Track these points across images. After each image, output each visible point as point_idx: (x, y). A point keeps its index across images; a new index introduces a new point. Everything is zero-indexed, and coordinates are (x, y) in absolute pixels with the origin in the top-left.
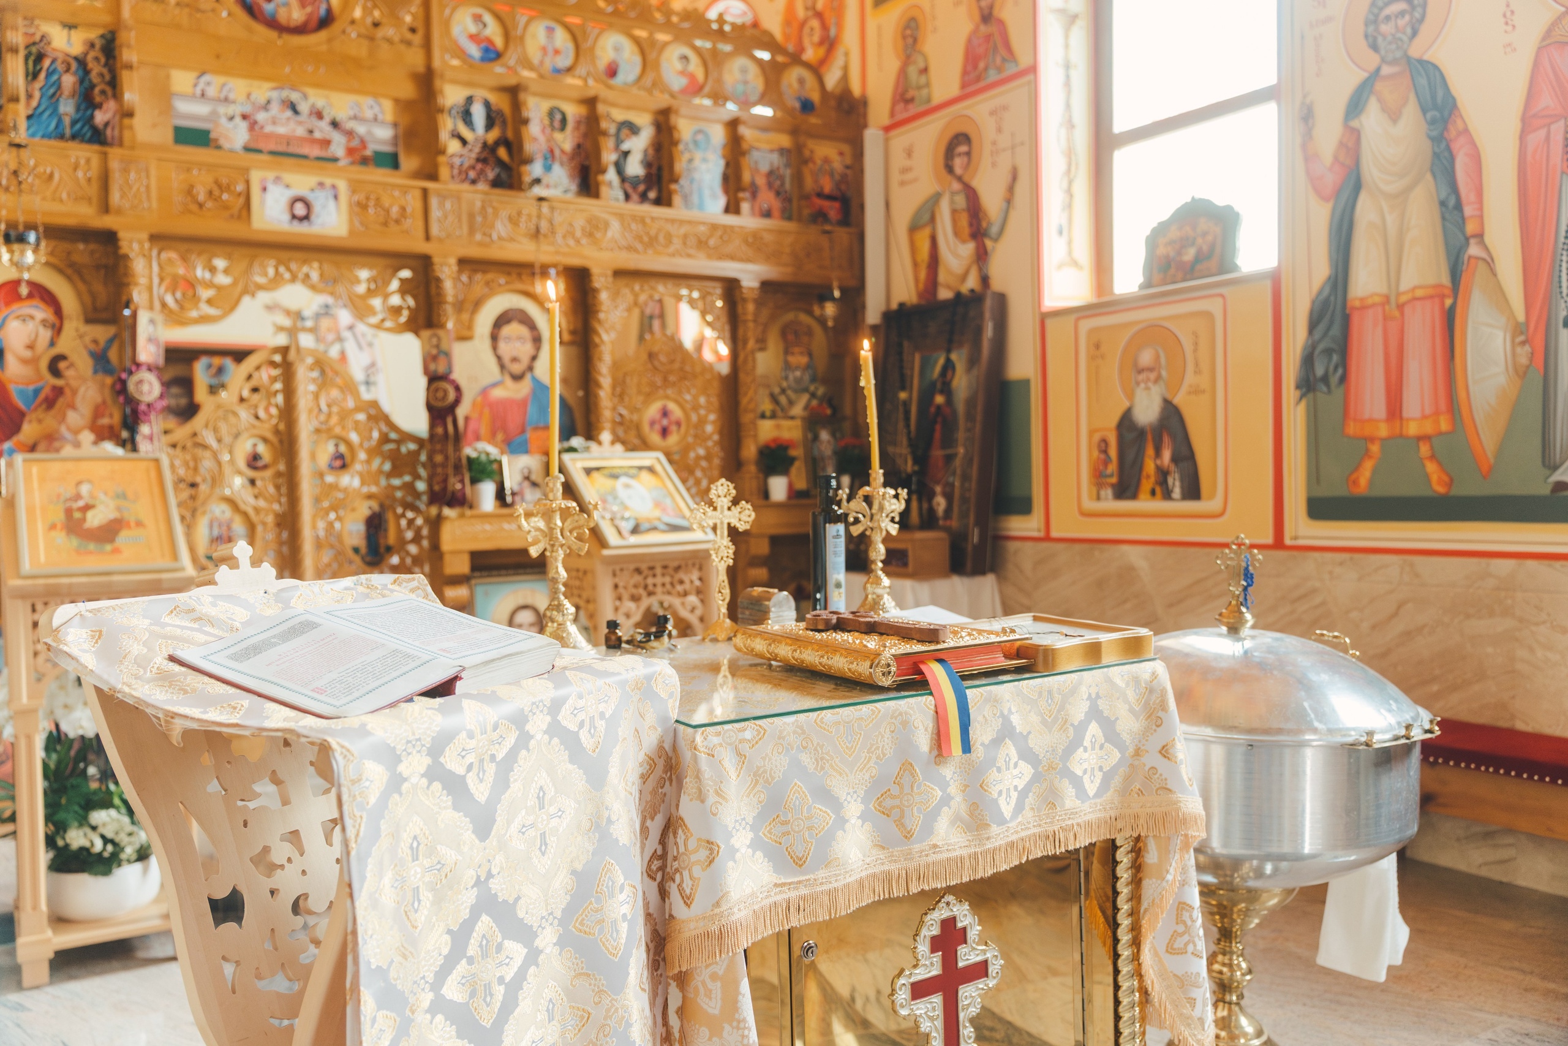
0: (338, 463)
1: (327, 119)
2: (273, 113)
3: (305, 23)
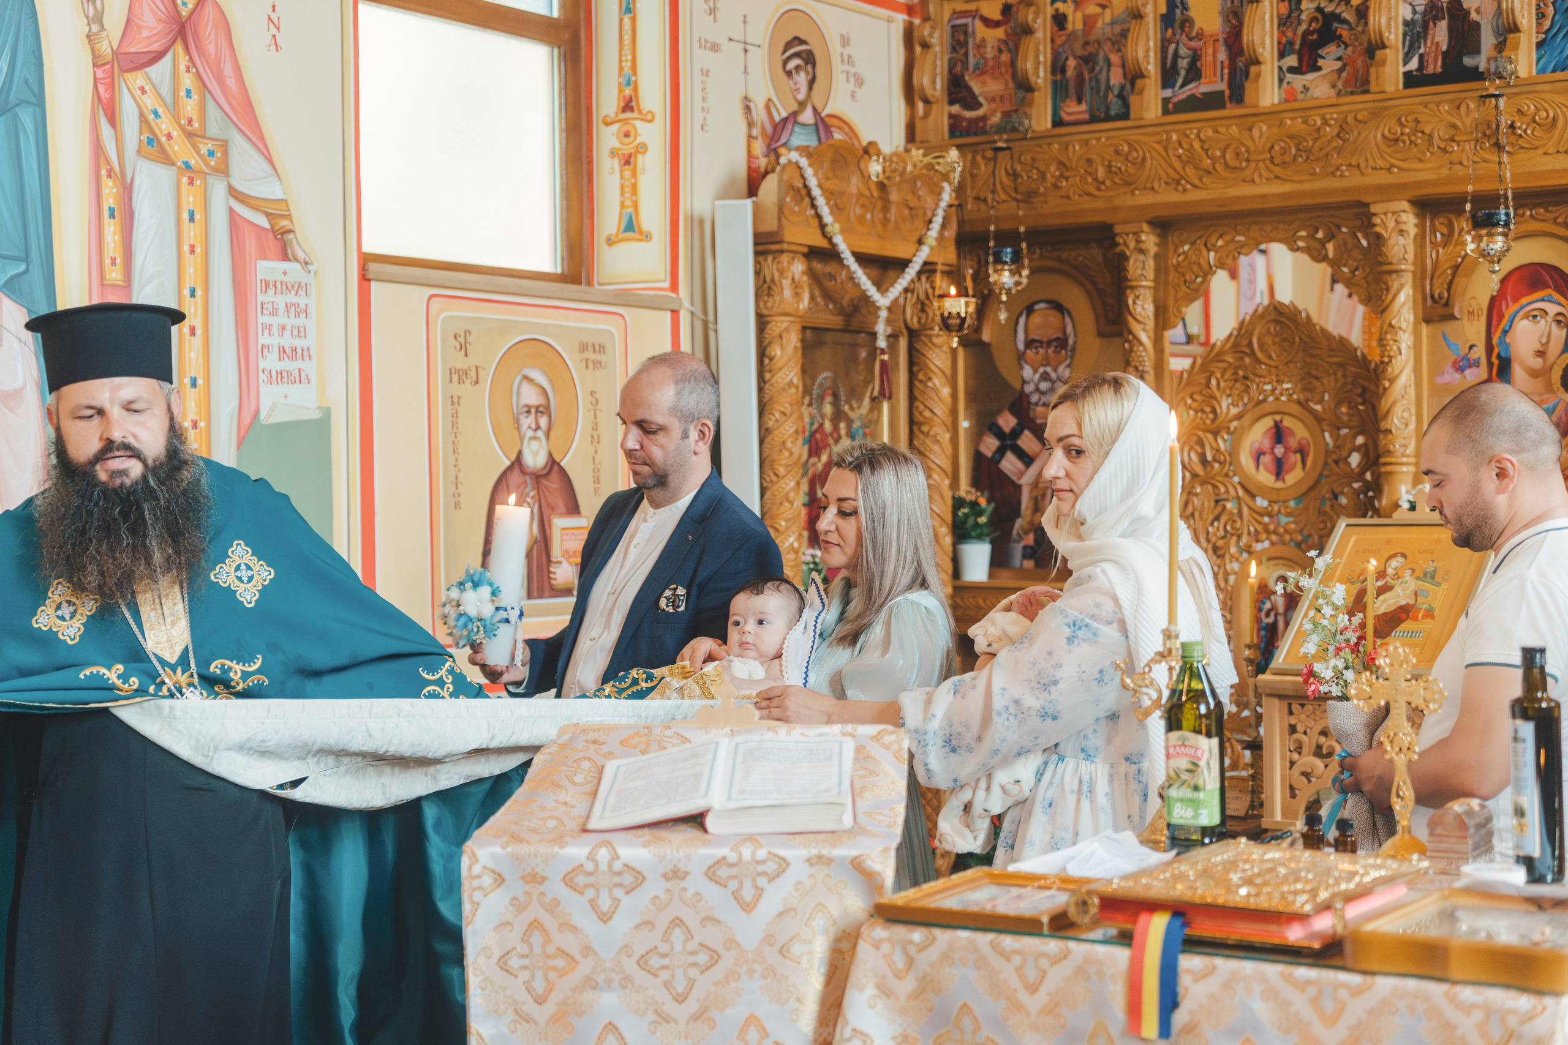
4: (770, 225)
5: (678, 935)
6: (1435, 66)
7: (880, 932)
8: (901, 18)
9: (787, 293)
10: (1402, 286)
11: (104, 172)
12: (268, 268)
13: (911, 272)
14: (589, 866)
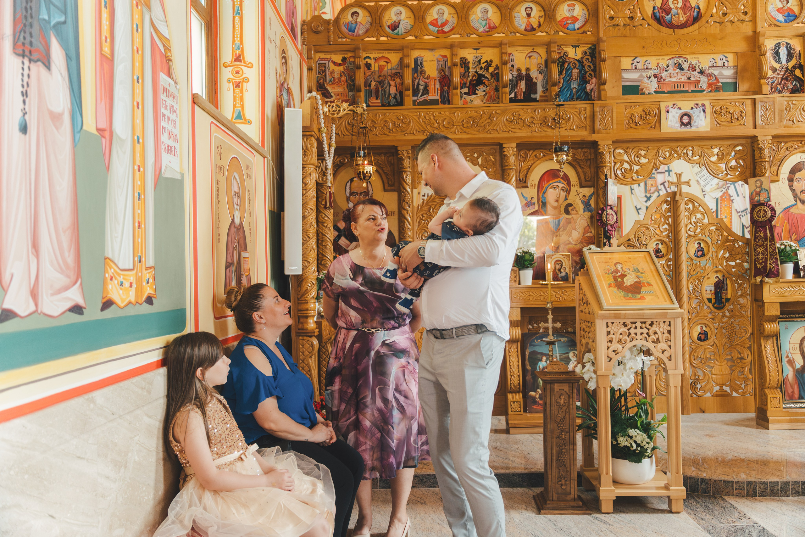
0: (700, 253)
1: (698, 70)
2: (670, 71)
3: (687, 22)
4: (306, 123)
6: (521, 96)
10: (513, 174)
13: (331, 157)
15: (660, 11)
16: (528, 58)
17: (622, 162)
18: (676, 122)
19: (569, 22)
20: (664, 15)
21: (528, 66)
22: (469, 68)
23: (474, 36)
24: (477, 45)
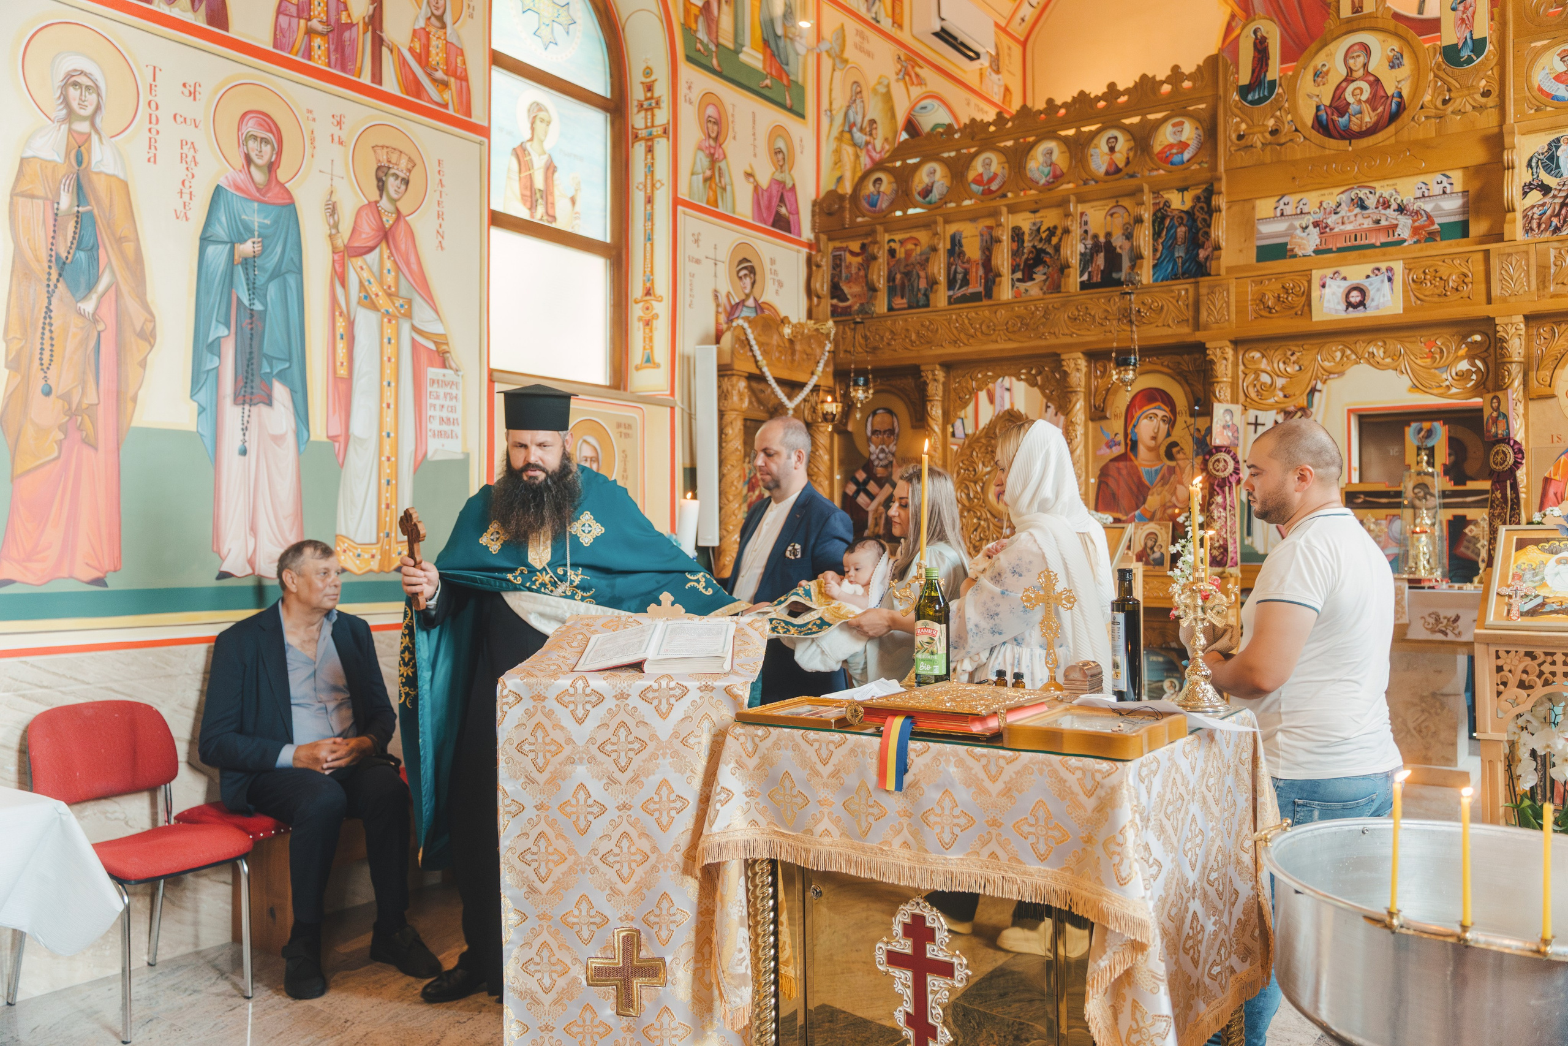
1: (1394, 206)
2: (1342, 213)
3: (1376, 124)
4: (727, 360)
5: (622, 732)
6: (1097, 278)
7: (739, 730)
8: (805, 250)
9: (736, 398)
10: (1078, 400)
11: (337, 313)
12: (434, 372)
13: (807, 390)
14: (572, 691)
15: (1329, 112)
16: (1109, 218)
17: (1257, 373)
18: (1339, 303)
19: (1174, 151)
20: (1335, 117)
21: (1109, 230)
22: (1023, 242)
23: (1033, 192)
24: (1034, 207)
